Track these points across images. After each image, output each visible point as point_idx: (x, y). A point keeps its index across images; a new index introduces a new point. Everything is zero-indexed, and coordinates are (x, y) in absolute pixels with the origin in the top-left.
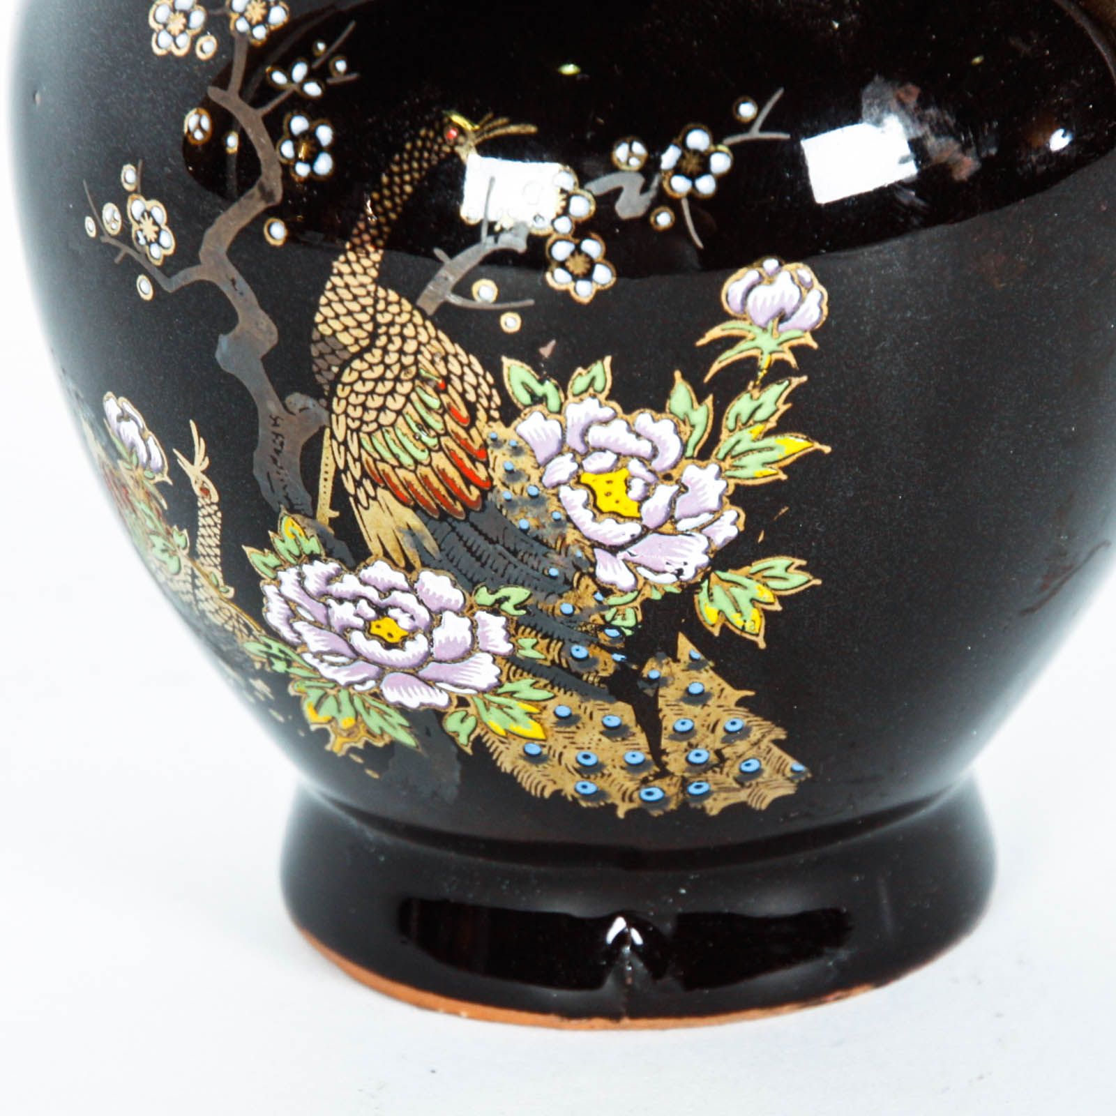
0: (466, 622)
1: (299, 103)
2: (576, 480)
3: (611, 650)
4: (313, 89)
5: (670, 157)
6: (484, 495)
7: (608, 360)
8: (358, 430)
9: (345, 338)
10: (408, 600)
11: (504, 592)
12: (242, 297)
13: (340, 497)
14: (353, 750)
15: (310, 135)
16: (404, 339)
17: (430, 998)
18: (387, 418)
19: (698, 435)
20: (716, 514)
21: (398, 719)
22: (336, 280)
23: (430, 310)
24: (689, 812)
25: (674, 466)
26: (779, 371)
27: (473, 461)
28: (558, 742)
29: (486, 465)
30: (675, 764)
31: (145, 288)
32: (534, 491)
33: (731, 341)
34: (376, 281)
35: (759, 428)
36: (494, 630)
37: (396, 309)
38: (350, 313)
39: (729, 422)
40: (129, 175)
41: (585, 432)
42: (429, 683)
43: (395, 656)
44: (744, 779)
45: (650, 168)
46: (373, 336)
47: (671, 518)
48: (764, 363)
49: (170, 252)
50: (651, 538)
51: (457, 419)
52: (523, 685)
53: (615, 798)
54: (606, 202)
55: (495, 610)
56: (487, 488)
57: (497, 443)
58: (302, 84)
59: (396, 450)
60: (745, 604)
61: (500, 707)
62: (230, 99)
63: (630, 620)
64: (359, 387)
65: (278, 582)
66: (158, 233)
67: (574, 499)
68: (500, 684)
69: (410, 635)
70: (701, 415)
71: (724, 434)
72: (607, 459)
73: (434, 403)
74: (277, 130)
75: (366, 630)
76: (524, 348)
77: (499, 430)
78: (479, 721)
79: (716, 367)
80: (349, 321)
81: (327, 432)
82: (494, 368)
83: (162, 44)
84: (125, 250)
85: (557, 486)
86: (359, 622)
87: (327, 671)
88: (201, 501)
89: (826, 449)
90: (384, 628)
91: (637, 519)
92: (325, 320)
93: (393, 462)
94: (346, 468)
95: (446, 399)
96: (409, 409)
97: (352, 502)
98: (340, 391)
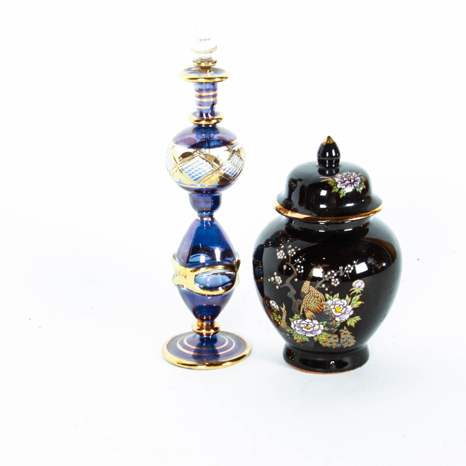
0: (318, 326)
1: (298, 264)
2: (334, 308)
3: (336, 328)
4: (300, 262)
5: (346, 268)
6: (322, 310)
7: (338, 293)
8: (306, 303)
9: (305, 292)
10: (311, 324)
11: (324, 322)
12: (291, 288)
13: (303, 311)
14: (300, 342)
15: (300, 267)
16: (313, 292)
17: (308, 371)
18: (310, 302)
19: (349, 302)
20: (350, 311)
21: (307, 338)
22: (304, 285)
23: (316, 288)
24: (342, 347)
25: (346, 306)
26: (359, 294)
27: (321, 306)
28: (328, 340)
29: (323, 307)
30: (341, 342)
31: (277, 287)
32: (328, 310)
33: (353, 290)
34: (310, 285)
35: (356, 301)
36: (322, 327)
37: (312, 288)
38: (306, 289)
39: (353, 300)
40: (275, 274)
41: (335, 302)
42: (313, 334)
43: (309, 330)
44: (349, 343)
45: (344, 269)
46: (309, 292)
47: (345, 312)
48: (357, 293)
49: (281, 283)
50: (342, 315)
51: (319, 301)
52: (325, 333)
53: (333, 346)
54: (338, 274)
55: (322, 324)
56: (323, 310)
57: (324, 304)
58: (299, 261)
59: (311, 305)
60: (353, 322)
61: (321, 336)
62: (289, 264)
63: (339, 325)
64: (307, 298)
65: (293, 322)
66: (280, 280)
67: (333, 310)
68: (322, 333)
69: (311, 328)
70: (349, 300)
71: (352, 302)
72: (338, 305)
73: (317, 300)
74: (296, 267)
75: (305, 328)
76: (328, 292)
77: (325, 303)
78: (318, 338)
79: (351, 294)
80: (306, 290)
81: (302, 304)
82: (324, 295)
83: (279, 257)
84: (275, 283)
85: (331, 309)
86: (304, 327)
87: (298, 333)
88: (283, 313)
89: (364, 303)
90: (307, 327)
91: (341, 312)
92: (303, 290)
93: (311, 307)
94: (304, 308)
95: (318, 299)
96: (313, 300)
97: (305, 312)
98: (304, 299)
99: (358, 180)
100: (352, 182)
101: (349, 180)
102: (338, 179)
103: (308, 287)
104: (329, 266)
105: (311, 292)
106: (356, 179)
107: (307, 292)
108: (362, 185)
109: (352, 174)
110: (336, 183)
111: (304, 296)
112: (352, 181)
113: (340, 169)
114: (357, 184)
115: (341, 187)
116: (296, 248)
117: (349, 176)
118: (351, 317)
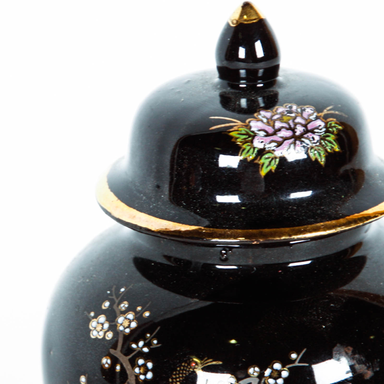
1: (141, 354)
4: (146, 350)
5: (268, 372)
15: (144, 365)
40: (83, 379)
45: (261, 376)
58: (142, 348)
62: (118, 353)
74: (133, 364)
83: (94, 334)
99: (317, 128)
100: (298, 133)
101: (290, 128)
102: (260, 124)
104: (221, 363)
106: (310, 127)
108: (330, 142)
109: (303, 110)
110: (250, 136)
112: (299, 130)
113: (282, 93)
114: (313, 138)
115: (265, 145)
116: (140, 311)
117: (293, 115)
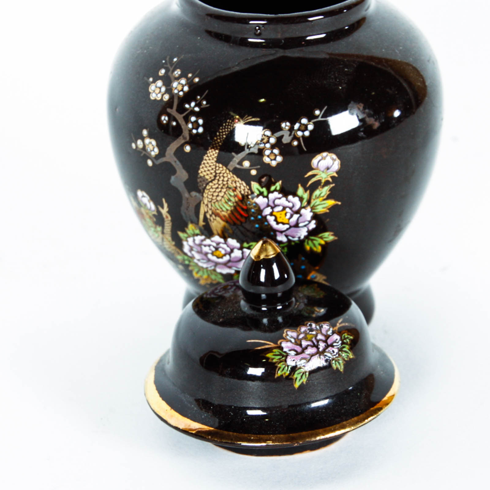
0: (240, 252)
1: (193, 113)
2: (271, 214)
4: (197, 109)
5: (297, 126)
7: (280, 182)
8: (211, 202)
9: (207, 177)
10: (225, 246)
11: (251, 244)
12: (178, 165)
13: (205, 219)
14: (207, 284)
15: (196, 122)
16: (224, 177)
18: (219, 198)
19: (305, 201)
20: (310, 222)
21: (220, 276)
22: (205, 161)
23: (231, 169)
25: (299, 209)
26: (327, 183)
29: (247, 210)
31: (150, 163)
32: (260, 217)
33: (314, 176)
34: (216, 162)
35: (321, 199)
37: (221, 169)
38: (209, 170)
39: (313, 197)
40: (145, 132)
41: (274, 201)
42: (230, 267)
43: (220, 260)
45: (291, 129)
46: (215, 176)
47: (297, 223)
48: (323, 181)
49: (157, 153)
50: (292, 229)
51: (239, 198)
54: (279, 139)
55: (248, 248)
56: (247, 217)
57: (250, 204)
58: (194, 108)
59: (222, 207)
60: (317, 245)
62: (173, 112)
63: (285, 250)
64: (211, 190)
65: (187, 241)
66: (154, 148)
67: (271, 219)
69: (225, 255)
70: (306, 196)
71: (312, 201)
72: (280, 208)
73: (232, 194)
74: (187, 120)
75: (213, 254)
76: (257, 179)
77: (250, 201)
79: (310, 183)
80: (208, 172)
81: (202, 202)
82: (249, 184)
83: (153, 97)
84: (144, 152)
85: (266, 216)
86: (210, 252)
87: (200, 264)
88: (166, 220)
89: (340, 203)
90: (217, 253)
91: (288, 224)
92: (202, 172)
93: (221, 210)
94: (207, 212)
95: (235, 193)
96: (225, 196)
97: (209, 220)
98: (206, 191)
103: (214, 167)
104: (258, 119)
105: (220, 177)
107: (211, 178)
111: (204, 185)
116: (190, 78)
118: (312, 233)
